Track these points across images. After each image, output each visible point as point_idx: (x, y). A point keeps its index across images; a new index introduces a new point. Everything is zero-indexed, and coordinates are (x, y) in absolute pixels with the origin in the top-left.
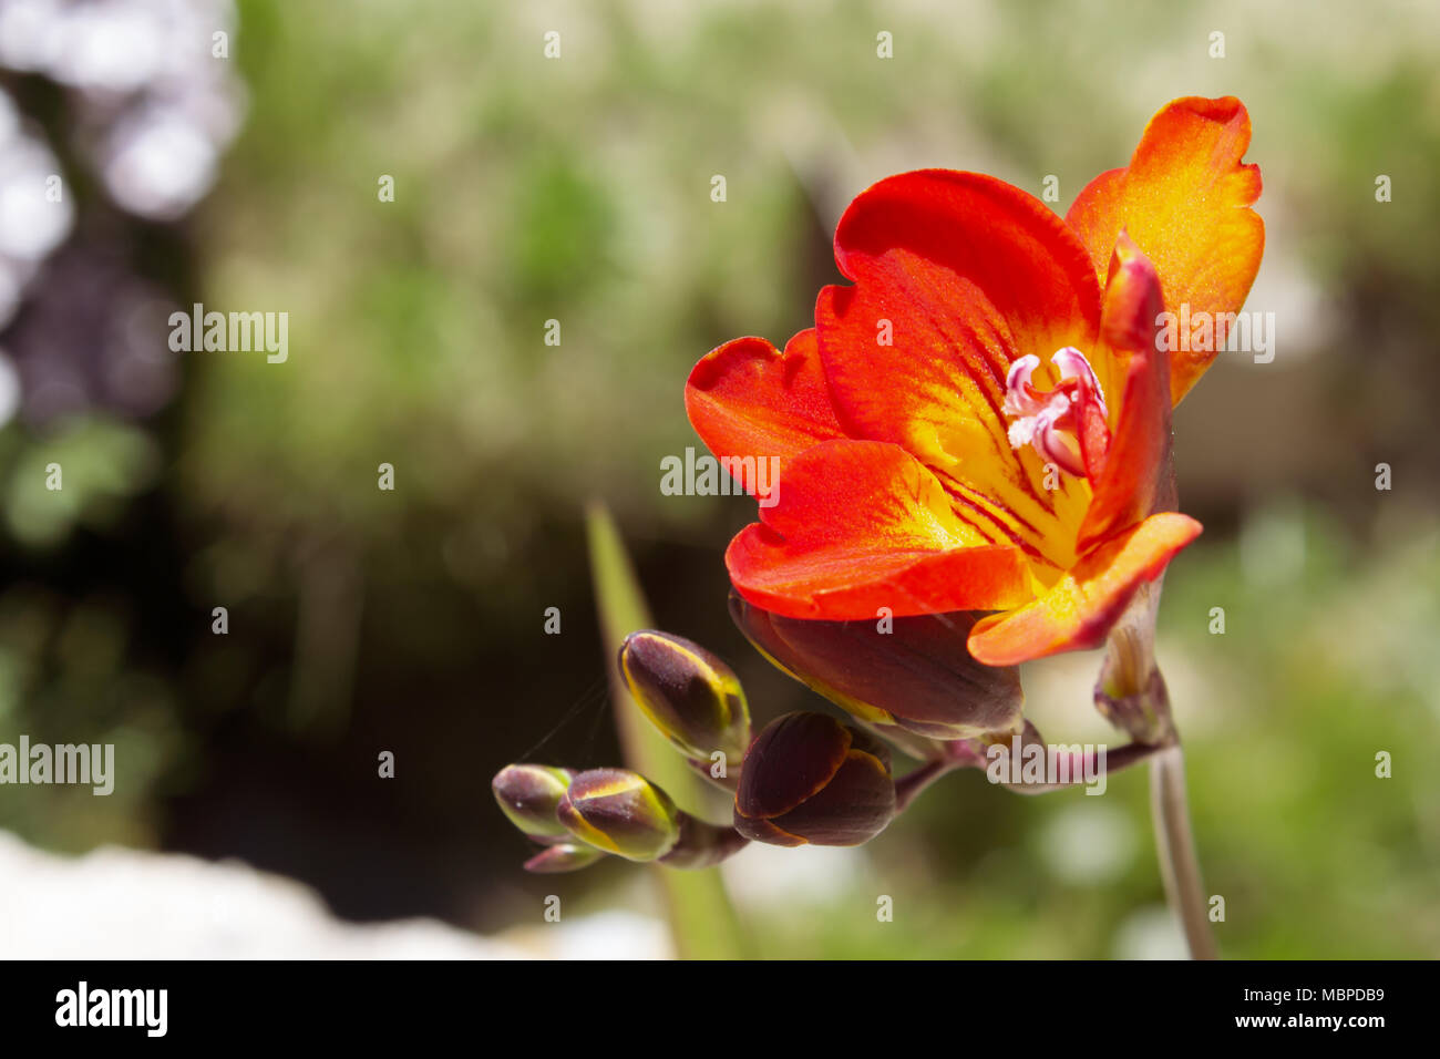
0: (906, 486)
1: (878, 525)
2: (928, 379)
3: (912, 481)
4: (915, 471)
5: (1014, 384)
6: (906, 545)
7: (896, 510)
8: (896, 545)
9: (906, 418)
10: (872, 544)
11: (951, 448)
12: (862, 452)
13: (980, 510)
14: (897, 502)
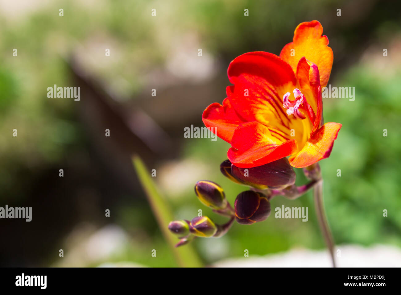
0: (261, 131)
1: (257, 141)
2: (258, 104)
3: (261, 129)
4: (261, 127)
5: (285, 100)
6: (265, 145)
7: (260, 137)
8: (263, 145)
9: (255, 115)
10: (258, 146)
11: (267, 119)
12: (249, 125)
13: (276, 132)
14: (260, 135)
